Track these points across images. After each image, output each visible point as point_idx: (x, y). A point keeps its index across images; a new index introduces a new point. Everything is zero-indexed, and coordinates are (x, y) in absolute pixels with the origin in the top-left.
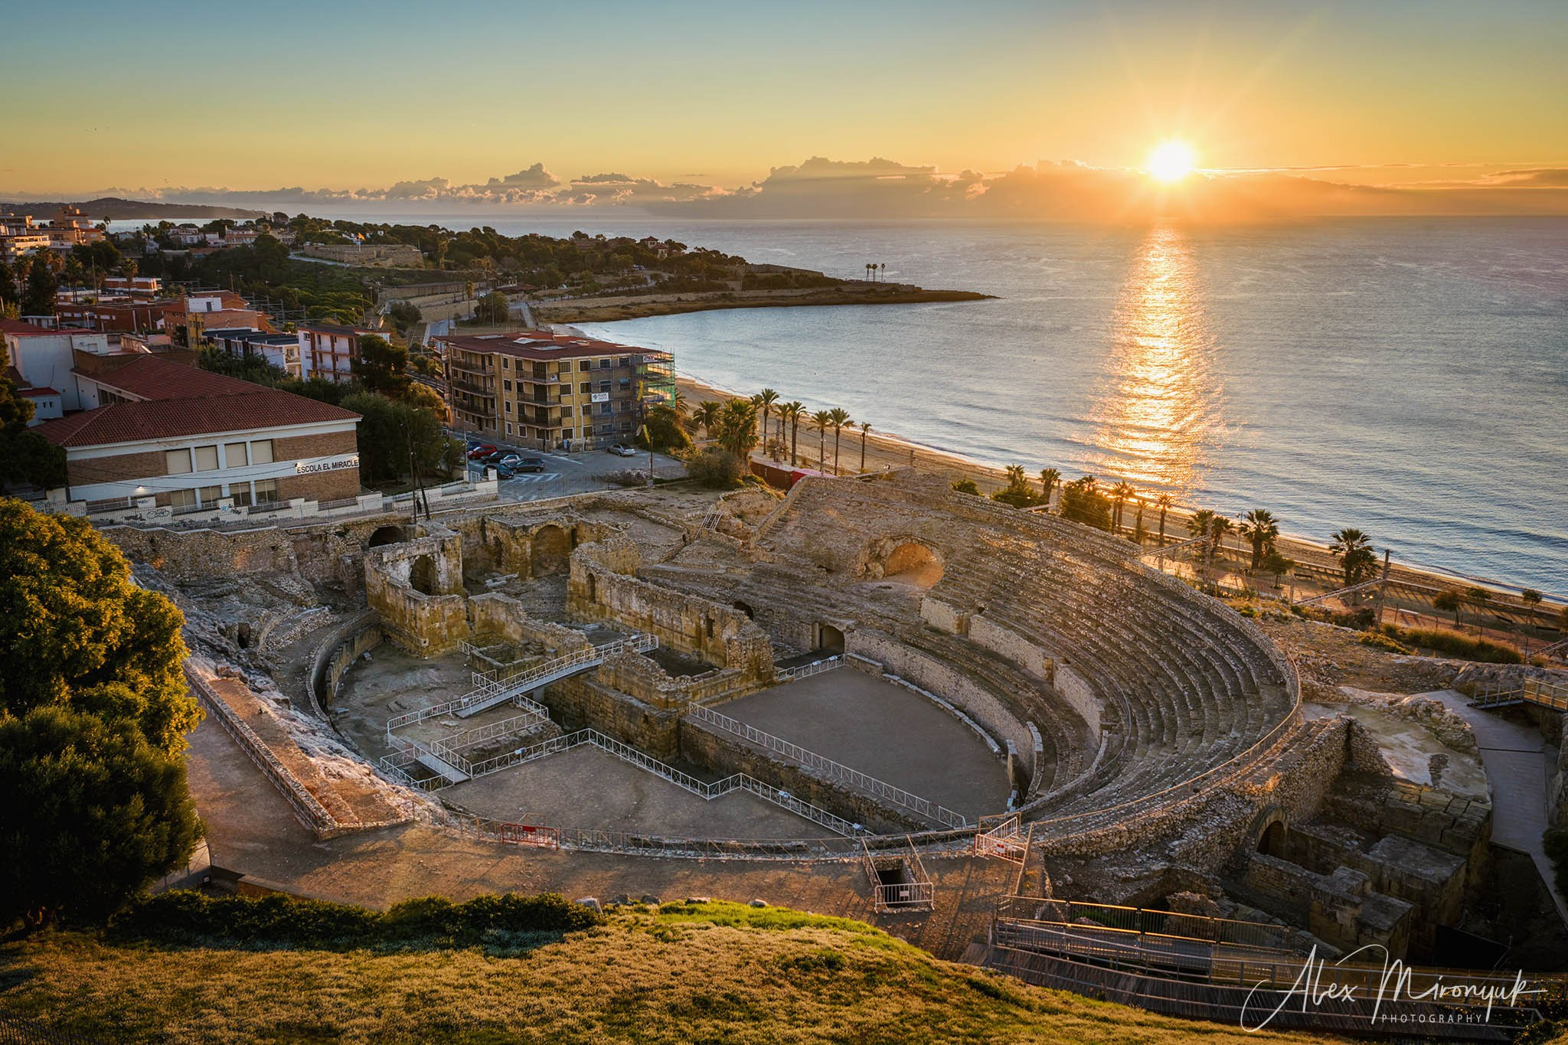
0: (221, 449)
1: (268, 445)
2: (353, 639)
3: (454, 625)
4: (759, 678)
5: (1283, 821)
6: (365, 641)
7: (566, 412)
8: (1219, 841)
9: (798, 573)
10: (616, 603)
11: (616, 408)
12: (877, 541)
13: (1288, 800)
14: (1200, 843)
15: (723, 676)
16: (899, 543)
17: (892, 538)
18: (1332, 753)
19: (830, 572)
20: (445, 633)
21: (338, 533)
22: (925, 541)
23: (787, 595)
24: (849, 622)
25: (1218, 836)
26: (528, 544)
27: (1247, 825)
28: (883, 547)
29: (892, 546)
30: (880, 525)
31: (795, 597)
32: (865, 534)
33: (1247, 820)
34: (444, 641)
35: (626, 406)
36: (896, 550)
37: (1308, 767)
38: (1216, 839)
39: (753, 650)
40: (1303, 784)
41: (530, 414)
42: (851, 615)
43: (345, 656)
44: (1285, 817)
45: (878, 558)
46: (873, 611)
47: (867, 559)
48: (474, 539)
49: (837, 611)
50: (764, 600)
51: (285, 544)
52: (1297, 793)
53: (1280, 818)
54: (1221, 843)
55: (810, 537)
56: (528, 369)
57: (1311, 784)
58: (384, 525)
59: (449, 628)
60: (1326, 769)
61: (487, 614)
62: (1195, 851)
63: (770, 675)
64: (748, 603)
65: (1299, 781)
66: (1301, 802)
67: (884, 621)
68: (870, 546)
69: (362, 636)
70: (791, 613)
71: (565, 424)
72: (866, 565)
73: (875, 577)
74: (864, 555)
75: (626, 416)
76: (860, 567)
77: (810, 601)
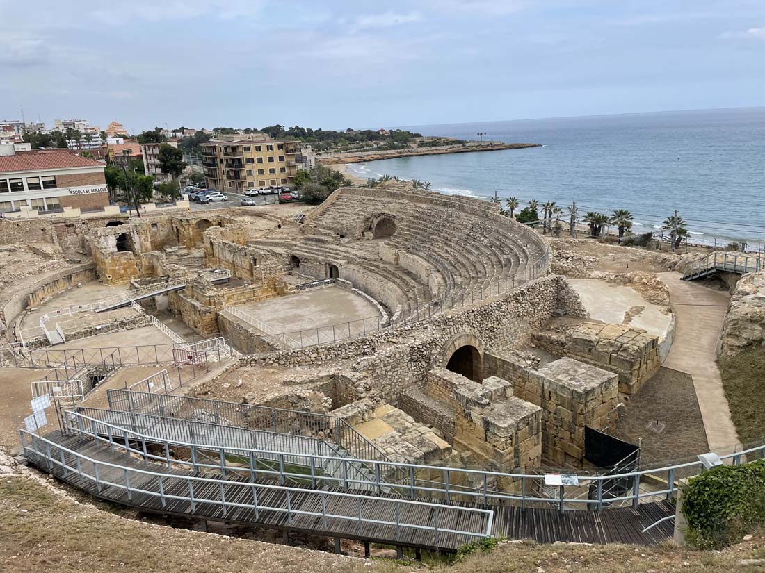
0: (24, 180)
2: (71, 275)
3: (128, 268)
4: (275, 291)
5: (477, 346)
6: (81, 277)
7: (250, 173)
8: (408, 358)
9: (326, 238)
10: (221, 256)
11: (277, 171)
12: (368, 219)
13: (487, 331)
14: (387, 359)
15: (250, 288)
16: (379, 219)
17: (375, 216)
18: (538, 300)
19: (342, 237)
20: (122, 272)
21: (83, 223)
22: (390, 216)
23: (316, 250)
24: (342, 262)
25: (407, 355)
26: (191, 229)
27: (438, 347)
28: (372, 222)
29: (376, 221)
30: (370, 209)
31: (320, 251)
32: (362, 215)
33: (437, 343)
34: (122, 277)
35: (283, 170)
36: (379, 224)
37: (509, 308)
38: (405, 356)
39: (270, 274)
40: (504, 320)
41: (232, 174)
42: (344, 258)
43: (61, 284)
44: (480, 344)
45: (370, 229)
46: (356, 255)
47: (363, 229)
48: (167, 229)
49: (338, 257)
50: (305, 254)
51: (50, 228)
52: (498, 327)
53: (473, 343)
54: (411, 360)
55: (334, 219)
56: (229, 150)
57: (516, 323)
58: (114, 220)
59: (125, 269)
60: (533, 312)
61: (149, 263)
62: (382, 366)
63: (282, 289)
64: (297, 256)
65: (499, 317)
66: (505, 335)
67: (361, 260)
68: (364, 222)
69: (78, 275)
70: (316, 260)
71: (249, 179)
72: (362, 232)
73: (368, 239)
74: (360, 226)
75: (284, 176)
76: (358, 234)
77: (326, 252)
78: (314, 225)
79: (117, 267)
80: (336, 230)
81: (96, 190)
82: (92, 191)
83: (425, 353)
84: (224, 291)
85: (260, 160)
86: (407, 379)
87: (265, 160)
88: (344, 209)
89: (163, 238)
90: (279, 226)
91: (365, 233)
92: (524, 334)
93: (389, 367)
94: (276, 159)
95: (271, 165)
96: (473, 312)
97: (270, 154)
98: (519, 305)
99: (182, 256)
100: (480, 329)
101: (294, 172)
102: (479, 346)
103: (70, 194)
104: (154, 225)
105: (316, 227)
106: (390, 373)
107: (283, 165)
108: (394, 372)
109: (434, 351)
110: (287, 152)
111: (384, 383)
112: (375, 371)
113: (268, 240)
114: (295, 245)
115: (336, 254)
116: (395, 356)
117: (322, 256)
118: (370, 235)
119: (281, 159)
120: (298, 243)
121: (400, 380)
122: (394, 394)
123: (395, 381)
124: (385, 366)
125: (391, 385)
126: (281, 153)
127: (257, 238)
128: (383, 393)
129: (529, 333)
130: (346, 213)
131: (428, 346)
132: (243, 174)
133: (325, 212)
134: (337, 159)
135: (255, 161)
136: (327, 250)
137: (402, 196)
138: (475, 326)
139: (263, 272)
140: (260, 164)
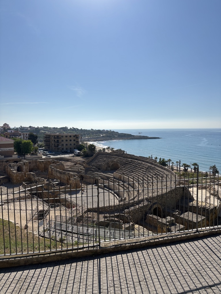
2: (1, 180)
6: (4, 181)
7: (63, 145)
9: (93, 169)
10: (55, 175)
13: (163, 203)
15: (68, 187)
19: (99, 169)
22: (117, 162)
24: (100, 178)
26: (43, 165)
27: (149, 207)
29: (111, 164)
30: (110, 160)
31: (91, 174)
32: (107, 161)
34: (19, 181)
35: (74, 144)
41: (56, 145)
45: (109, 166)
46: (105, 176)
48: (34, 164)
49: (98, 176)
50: (86, 175)
53: (159, 206)
55: (96, 163)
56: (56, 137)
58: (16, 160)
59: (21, 179)
61: (29, 176)
64: (83, 175)
68: (107, 164)
70: (90, 177)
72: (107, 168)
77: (94, 174)
78: (89, 165)
80: (97, 167)
81: (10, 149)
89: (33, 167)
90: (75, 165)
95: (70, 142)
97: (70, 138)
101: (78, 145)
102: (161, 208)
103: (1, 151)
104: (30, 163)
110: (77, 138)
113: (71, 169)
114: (82, 172)
119: (74, 140)
120: (83, 171)
127: (67, 168)
130: (100, 161)
132: (60, 145)
133: (92, 160)
140: (66, 142)
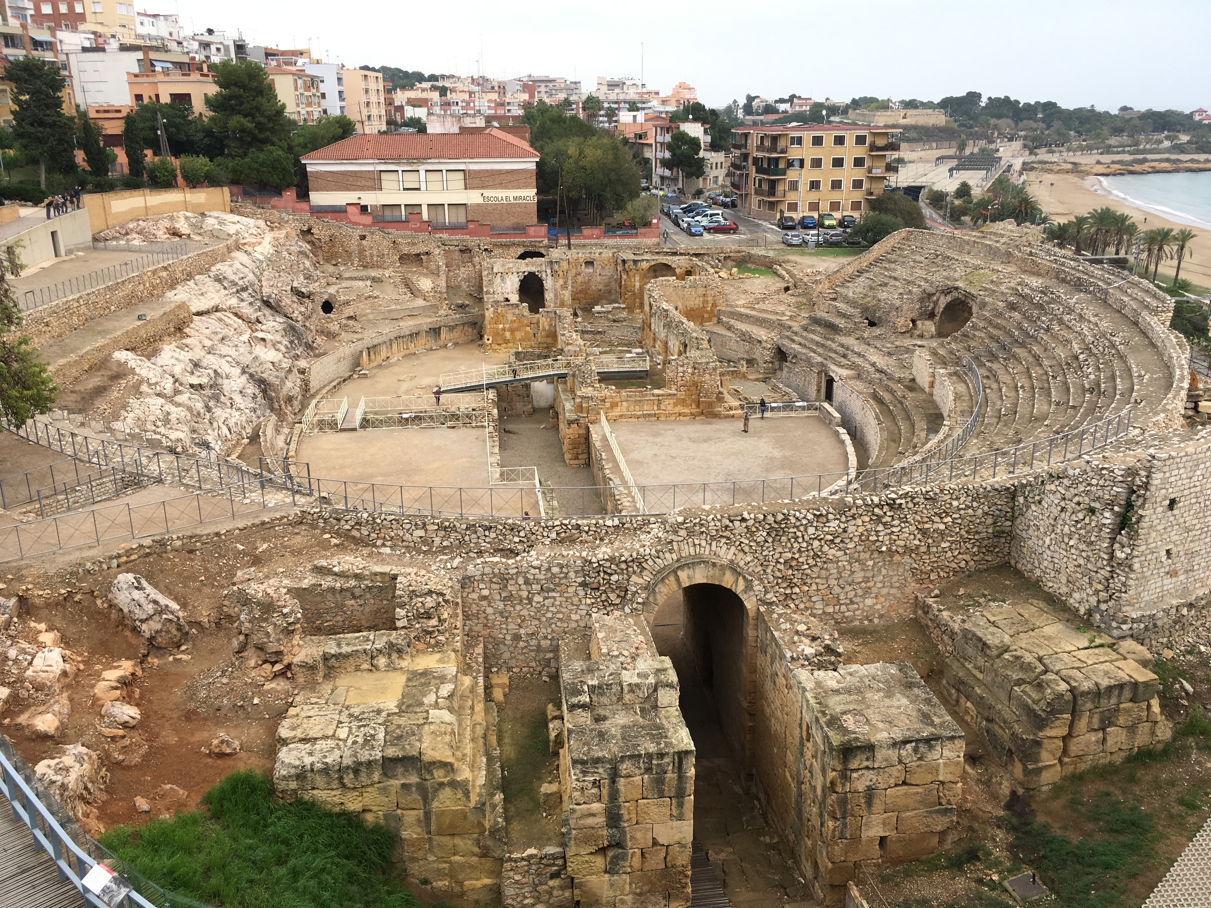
0: (422, 173)
1: (461, 175)
2: (440, 328)
3: (518, 329)
4: (698, 406)
5: (739, 588)
6: (456, 334)
7: (794, 186)
8: (579, 580)
9: (841, 322)
10: (657, 329)
11: (847, 185)
12: (930, 295)
13: (781, 567)
14: (533, 571)
15: (653, 395)
16: (949, 298)
17: (943, 292)
18: (942, 527)
19: (872, 324)
20: (508, 335)
21: (486, 250)
22: (969, 295)
23: (817, 344)
24: (844, 372)
25: (576, 572)
26: (637, 278)
27: (645, 573)
28: (936, 303)
29: (943, 301)
30: (939, 277)
31: (823, 345)
32: (920, 286)
33: (644, 565)
34: (507, 342)
35: (858, 184)
36: (949, 307)
37: (851, 529)
38: (572, 575)
39: (693, 374)
40: (832, 552)
41: (765, 187)
42: (853, 366)
43: (422, 340)
44: (749, 586)
45: (931, 316)
46: (873, 365)
47: (915, 315)
48: (609, 271)
49: (844, 361)
50: (796, 347)
51: (437, 251)
52: (811, 561)
53: (727, 581)
54: (584, 585)
55: (871, 288)
56: (767, 143)
57: (871, 563)
58: (531, 249)
59: (512, 331)
60: (923, 549)
61: (551, 325)
62: (521, 581)
63: (710, 405)
64: (784, 349)
65: (816, 544)
66: (832, 582)
67: (878, 375)
68: (921, 300)
69: (451, 328)
70: (808, 360)
71: (791, 197)
72: (913, 321)
73: (921, 336)
74: (910, 309)
75: (858, 196)
76: (902, 322)
77: (831, 350)
78: (834, 296)
79: (501, 326)
80: (865, 310)
81: (520, 197)
82: (515, 198)
83: (615, 578)
84: (609, 391)
85: (817, 163)
86: (574, 617)
87: (827, 163)
88: (895, 270)
89: (600, 287)
90: (787, 289)
91: (919, 323)
92: (893, 591)
93: (536, 587)
94: (849, 163)
95: (837, 174)
96: (743, 520)
97: (839, 152)
98: (880, 528)
99: (614, 321)
100: (761, 558)
101: (878, 189)
102: (745, 591)
103: (480, 201)
104: (589, 263)
105: (834, 299)
106: (537, 598)
107: (860, 174)
108: (547, 598)
109: (634, 578)
110: (871, 150)
111: (525, 612)
112: (506, 587)
113: (753, 313)
114: (789, 329)
115: (844, 356)
116: (549, 569)
117: (819, 355)
118: (930, 327)
119: (859, 162)
120: (796, 326)
121: (561, 616)
122: (546, 638)
123: (549, 615)
124: (527, 582)
125: (539, 619)
126: (861, 152)
127: (738, 306)
128: (522, 631)
129: (908, 590)
130: (895, 279)
131: (623, 566)
132: (780, 188)
133: (860, 272)
134: (1070, 166)
135: (808, 163)
136: (834, 346)
137: (1008, 257)
138: (747, 549)
139: (681, 369)
140: (816, 171)
